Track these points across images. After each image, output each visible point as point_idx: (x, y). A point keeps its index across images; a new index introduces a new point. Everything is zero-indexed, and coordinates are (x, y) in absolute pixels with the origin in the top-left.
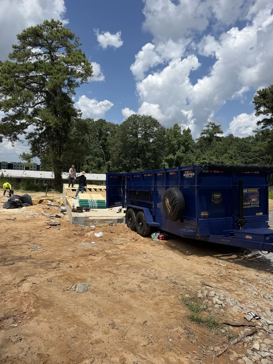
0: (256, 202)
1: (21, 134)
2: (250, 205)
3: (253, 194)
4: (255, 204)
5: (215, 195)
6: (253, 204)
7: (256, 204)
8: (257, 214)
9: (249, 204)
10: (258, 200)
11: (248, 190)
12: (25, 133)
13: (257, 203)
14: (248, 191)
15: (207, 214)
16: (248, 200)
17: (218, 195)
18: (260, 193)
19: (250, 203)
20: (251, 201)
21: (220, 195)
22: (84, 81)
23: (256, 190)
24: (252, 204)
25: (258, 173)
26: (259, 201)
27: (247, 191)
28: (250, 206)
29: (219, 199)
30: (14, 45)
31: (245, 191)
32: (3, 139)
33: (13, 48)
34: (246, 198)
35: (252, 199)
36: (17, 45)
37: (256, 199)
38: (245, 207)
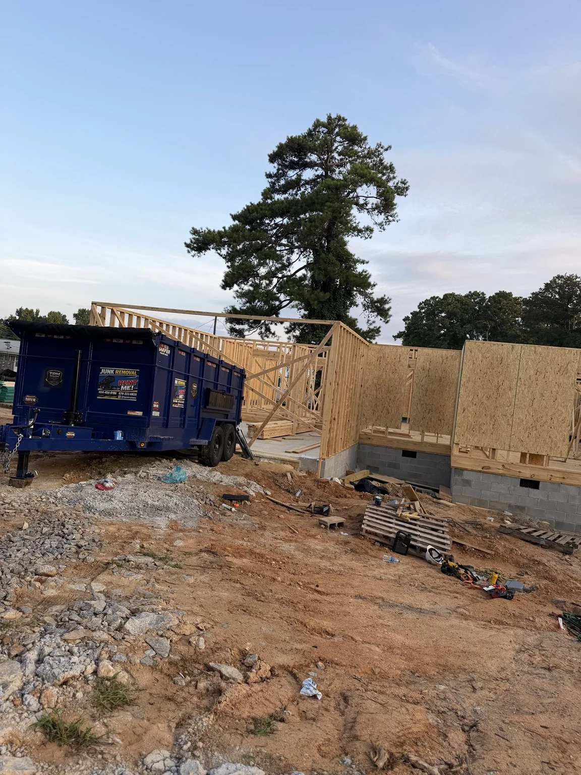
0: (130, 393)
1: (276, 324)
2: (117, 395)
3: (125, 377)
4: (128, 396)
5: (51, 373)
6: (124, 395)
7: (130, 396)
8: (130, 413)
9: (116, 393)
10: (134, 390)
11: (115, 370)
12: (282, 322)
13: (132, 394)
14: (114, 372)
15: (34, 400)
16: (113, 387)
17: (56, 372)
18: (140, 379)
19: (118, 393)
20: (120, 390)
21: (60, 374)
22: (390, 218)
23: (133, 373)
24: (122, 395)
25: (141, 343)
26: (137, 391)
27: (112, 372)
28: (117, 398)
29: (59, 379)
30: (268, 173)
31: (108, 371)
32: (246, 333)
33: (267, 178)
34: (110, 382)
35: (122, 387)
36: (272, 173)
37: (131, 388)
38: (106, 397)
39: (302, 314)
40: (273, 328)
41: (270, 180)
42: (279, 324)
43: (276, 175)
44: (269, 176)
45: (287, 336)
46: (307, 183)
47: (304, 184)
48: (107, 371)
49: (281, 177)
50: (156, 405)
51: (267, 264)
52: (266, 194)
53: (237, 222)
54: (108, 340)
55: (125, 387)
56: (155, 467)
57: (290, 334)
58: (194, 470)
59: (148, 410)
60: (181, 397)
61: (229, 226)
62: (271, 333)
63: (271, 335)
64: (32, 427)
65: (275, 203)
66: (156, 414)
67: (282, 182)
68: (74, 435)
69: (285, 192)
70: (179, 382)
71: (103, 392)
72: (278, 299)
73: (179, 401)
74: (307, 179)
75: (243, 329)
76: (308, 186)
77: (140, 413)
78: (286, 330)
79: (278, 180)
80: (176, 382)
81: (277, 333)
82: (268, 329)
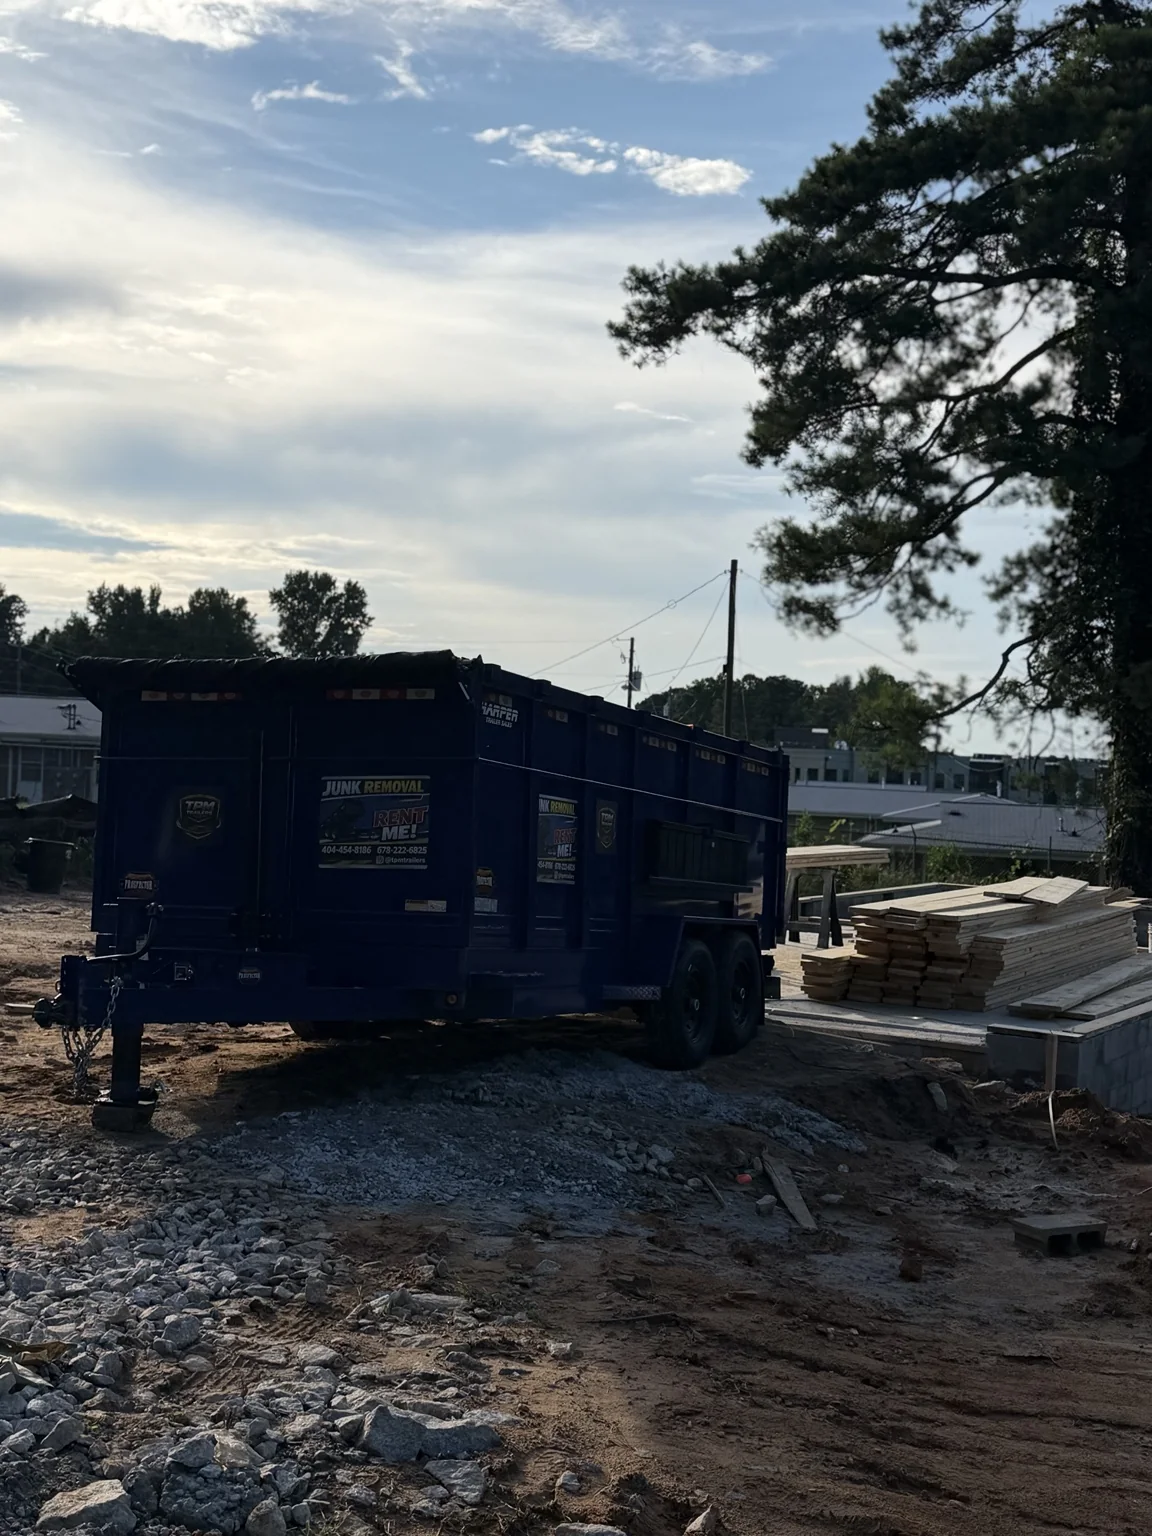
0: (408, 846)
1: (950, 569)
2: (372, 856)
3: (391, 801)
4: (402, 856)
5: (190, 803)
6: (391, 855)
7: (408, 855)
8: (410, 906)
9: (368, 851)
10: (419, 836)
11: (363, 782)
12: (972, 560)
13: (414, 850)
14: (361, 787)
15: (149, 885)
16: (359, 831)
17: (204, 800)
18: (433, 802)
19: (374, 848)
20: (380, 839)
21: (213, 804)
23: (411, 785)
24: (385, 855)
25: (430, 694)
26: (426, 840)
27: (355, 787)
28: (374, 863)
29: (212, 820)
30: (888, 30)
31: (345, 787)
32: (841, 612)
33: (888, 47)
34: (354, 819)
35: (386, 830)
36: (902, 28)
37: (410, 830)
38: (343, 865)
39: (1049, 524)
40: (939, 582)
41: (898, 53)
42: (962, 567)
43: (917, 33)
44: (896, 39)
45: (997, 606)
46: (1037, 39)
47: (1027, 48)
48: (340, 787)
49: (939, 35)
50: (483, 880)
51: (898, 360)
52: (887, 109)
53: (784, 225)
54: (339, 694)
55: (395, 829)
56: (501, 1070)
57: (1008, 601)
58: (622, 1078)
59: (461, 896)
60: (563, 850)
61: (756, 242)
62: (932, 601)
63: (933, 610)
64: (145, 957)
65: (919, 134)
66: (485, 905)
67: (945, 53)
68: (258, 976)
69: (955, 88)
70: (552, 806)
71: (334, 850)
72: (944, 478)
73: (556, 863)
74: (1038, 27)
75: (831, 599)
76: (1039, 52)
77: (439, 906)
78: (992, 589)
79: (929, 49)
80: (543, 805)
81: (954, 603)
82: (921, 590)
